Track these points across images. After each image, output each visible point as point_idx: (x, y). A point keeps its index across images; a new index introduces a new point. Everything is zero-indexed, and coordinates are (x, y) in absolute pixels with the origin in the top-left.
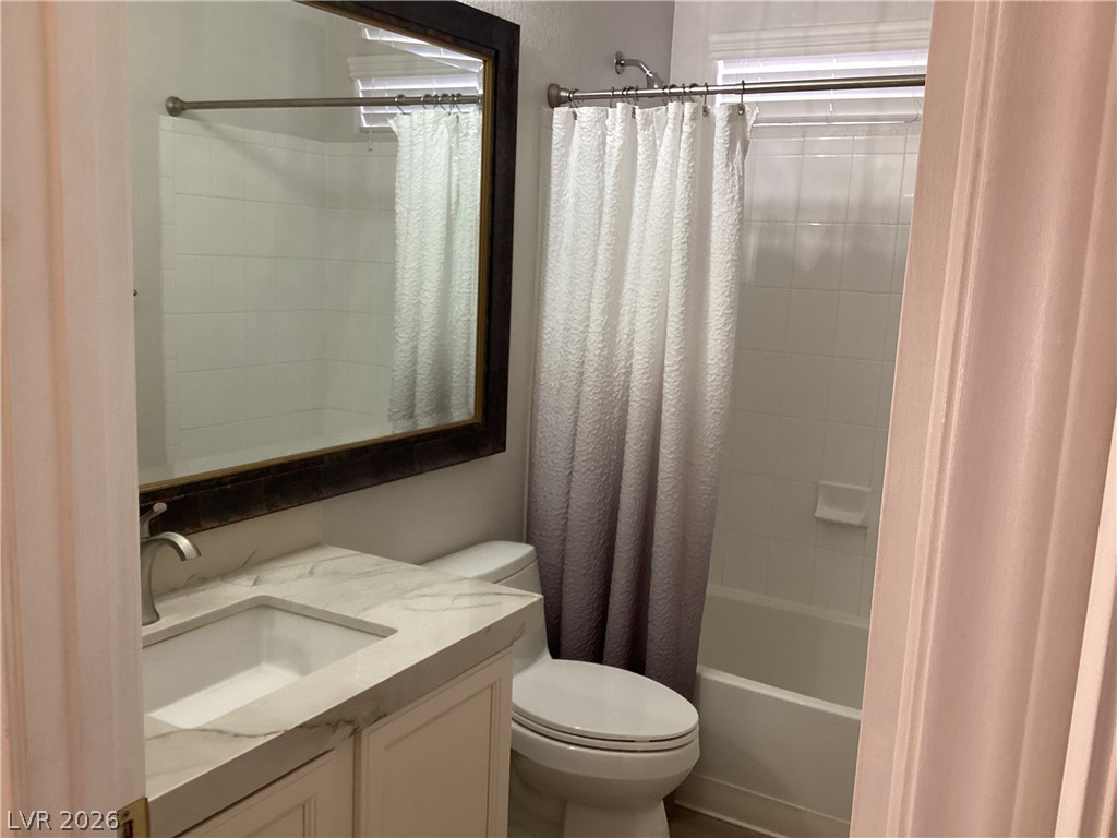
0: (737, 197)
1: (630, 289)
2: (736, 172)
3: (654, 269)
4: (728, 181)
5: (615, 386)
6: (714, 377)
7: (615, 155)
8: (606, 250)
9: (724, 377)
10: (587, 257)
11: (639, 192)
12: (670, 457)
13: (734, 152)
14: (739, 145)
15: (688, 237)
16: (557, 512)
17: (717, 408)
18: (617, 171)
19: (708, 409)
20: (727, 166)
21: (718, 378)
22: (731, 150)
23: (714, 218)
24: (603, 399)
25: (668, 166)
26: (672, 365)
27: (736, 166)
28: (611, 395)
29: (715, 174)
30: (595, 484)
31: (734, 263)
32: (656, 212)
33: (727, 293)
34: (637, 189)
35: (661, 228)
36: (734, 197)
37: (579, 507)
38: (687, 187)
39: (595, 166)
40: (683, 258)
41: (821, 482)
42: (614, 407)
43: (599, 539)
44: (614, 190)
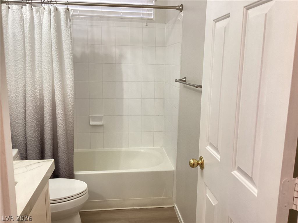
0: (70, 35)
1: (37, 63)
2: (69, 28)
3: (47, 56)
4: (67, 30)
5: (37, 94)
6: (70, 88)
7: (28, 21)
8: (29, 51)
9: (72, 88)
10: (21, 53)
11: (37, 33)
12: (61, 113)
13: (67, 22)
14: (68, 20)
15: (57, 47)
16: (21, 137)
17: (72, 97)
18: (29, 26)
19: (69, 98)
20: (66, 26)
21: (71, 89)
22: (67, 21)
23: (63, 41)
24: (34, 98)
25: (48, 25)
26: (58, 86)
27: (69, 26)
28: (36, 97)
29: (62, 28)
30: (35, 125)
31: (71, 55)
32: (45, 39)
33: (70, 63)
34: (35, 32)
35: (48, 44)
36: (69, 35)
37: (30, 133)
38: (55, 32)
39: (20, 24)
40: (57, 53)
41: (90, 115)
42: (37, 101)
43: (38, 142)
44: (29, 32)
